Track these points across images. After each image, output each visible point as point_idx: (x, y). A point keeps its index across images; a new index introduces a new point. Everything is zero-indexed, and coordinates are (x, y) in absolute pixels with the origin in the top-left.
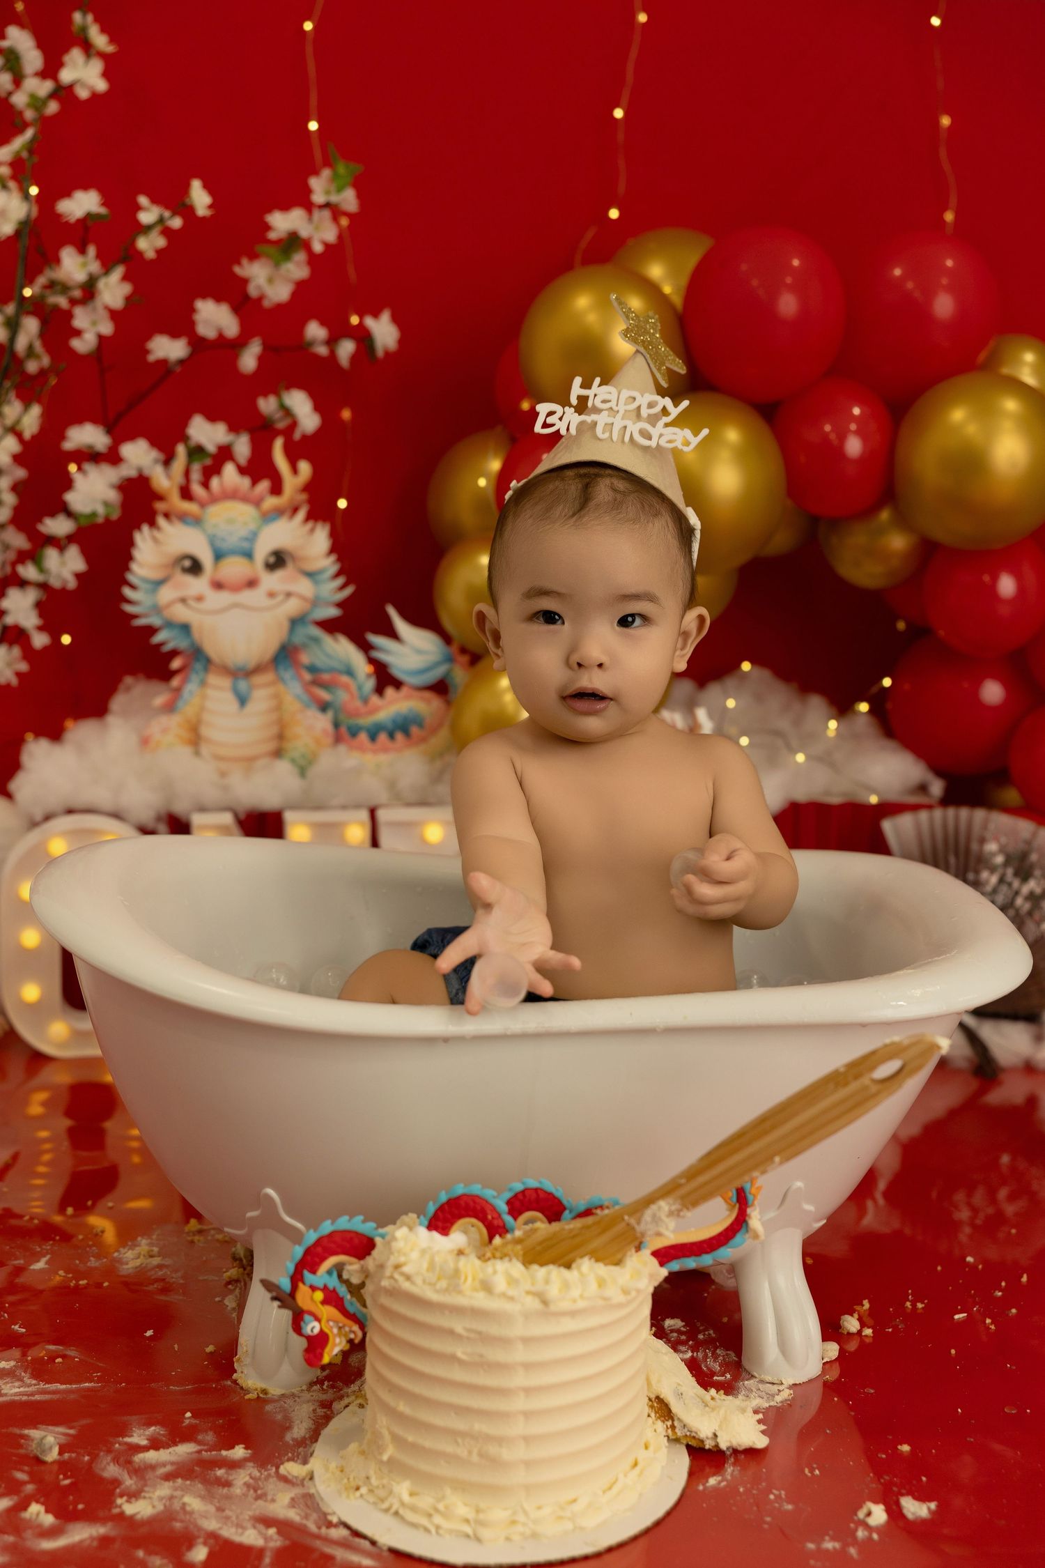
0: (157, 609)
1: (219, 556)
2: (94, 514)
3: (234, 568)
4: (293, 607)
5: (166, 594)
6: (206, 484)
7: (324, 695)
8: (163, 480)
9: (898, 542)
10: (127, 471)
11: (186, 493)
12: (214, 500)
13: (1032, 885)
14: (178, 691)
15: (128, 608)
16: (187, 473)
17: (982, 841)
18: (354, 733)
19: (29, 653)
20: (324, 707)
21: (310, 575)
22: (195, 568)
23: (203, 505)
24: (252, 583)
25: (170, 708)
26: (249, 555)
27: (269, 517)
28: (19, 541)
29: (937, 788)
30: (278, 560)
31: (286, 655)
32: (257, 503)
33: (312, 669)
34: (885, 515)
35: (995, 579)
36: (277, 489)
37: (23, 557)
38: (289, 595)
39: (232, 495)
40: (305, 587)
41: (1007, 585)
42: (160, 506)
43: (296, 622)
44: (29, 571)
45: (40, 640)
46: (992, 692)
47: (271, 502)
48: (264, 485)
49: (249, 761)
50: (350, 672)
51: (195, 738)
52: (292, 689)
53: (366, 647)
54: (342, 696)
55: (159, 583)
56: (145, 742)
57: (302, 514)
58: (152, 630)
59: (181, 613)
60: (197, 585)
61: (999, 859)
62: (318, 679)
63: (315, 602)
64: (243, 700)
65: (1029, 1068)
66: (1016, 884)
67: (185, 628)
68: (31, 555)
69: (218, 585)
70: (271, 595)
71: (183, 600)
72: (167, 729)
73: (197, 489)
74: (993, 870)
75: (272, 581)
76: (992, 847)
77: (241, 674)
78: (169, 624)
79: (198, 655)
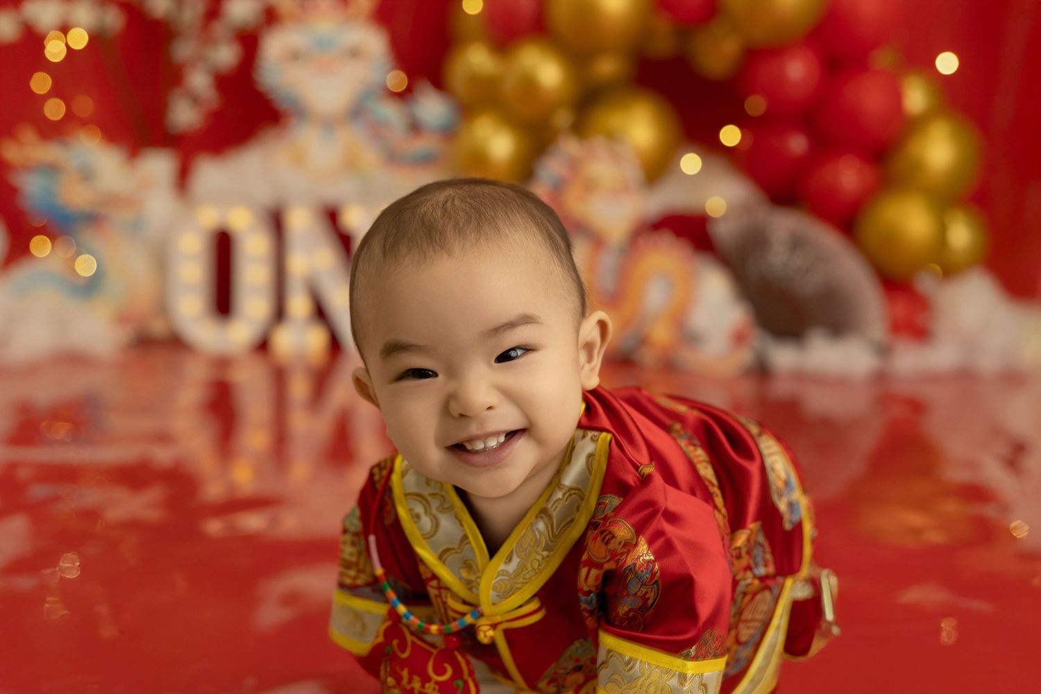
9: (730, 45)
30: (352, 55)
31: (356, 112)
51: (298, 161)
54: (389, 137)
56: (269, 163)
62: (375, 126)
77: (329, 123)
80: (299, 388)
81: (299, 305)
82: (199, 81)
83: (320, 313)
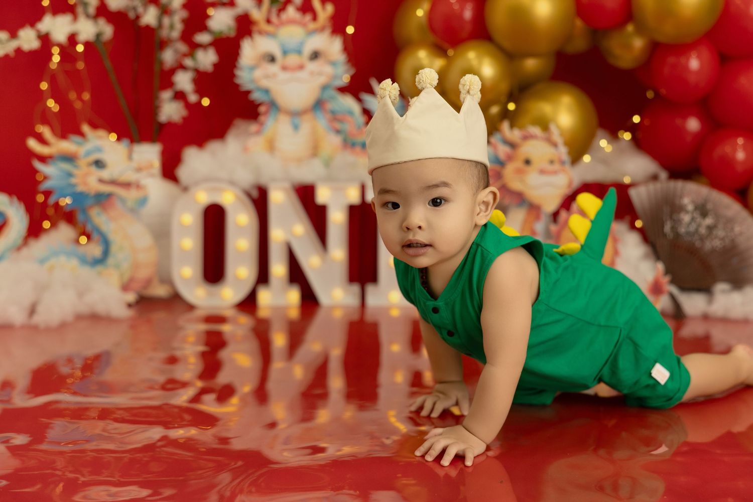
0: (253, 81)
1: (285, 53)
2: (221, 33)
3: (293, 60)
4: (322, 80)
5: (258, 73)
6: (278, 15)
7: (338, 126)
8: (257, 15)
9: (638, 43)
10: (239, 10)
11: (268, 21)
12: (282, 24)
13: (709, 221)
14: (262, 124)
15: (237, 81)
16: (269, 11)
17: (681, 197)
18: (353, 145)
19: (188, 105)
20: (338, 132)
21: (333, 63)
22: (272, 59)
23: (277, 26)
24: (301, 67)
25: (258, 133)
26: (299, 52)
27: (311, 33)
28: (182, 47)
29: (663, 175)
30: (315, 56)
31: (319, 105)
32: (304, 25)
33: (333, 113)
34: (630, 28)
35: (688, 59)
36: (315, 18)
37: (185, 55)
38: (320, 74)
39: (292, 22)
40: (328, 70)
41: (694, 64)
42: (255, 28)
43: (325, 88)
44: (188, 62)
45: (193, 98)
46: (693, 124)
47: (312, 26)
48: (308, 17)
49: (299, 160)
50: (351, 113)
51: (271, 147)
52: (321, 122)
53: (360, 100)
54: (347, 127)
55: (253, 68)
56: (245, 149)
57: (328, 31)
58: (248, 92)
59: (265, 83)
60: (273, 68)
61: (690, 207)
62: (336, 118)
63: (335, 77)
64: (296, 127)
65: (706, 317)
66: (699, 219)
67: (267, 91)
68: (191, 54)
69: (285, 68)
70: (312, 73)
71: (267, 77)
72: (256, 144)
73: (274, 19)
74: (687, 212)
75: (312, 66)
76: (686, 201)
77: (296, 115)
78: (260, 89)
79: (273, 105)
80: (279, 340)
81: (278, 269)
82: (184, 81)
83: (296, 274)
